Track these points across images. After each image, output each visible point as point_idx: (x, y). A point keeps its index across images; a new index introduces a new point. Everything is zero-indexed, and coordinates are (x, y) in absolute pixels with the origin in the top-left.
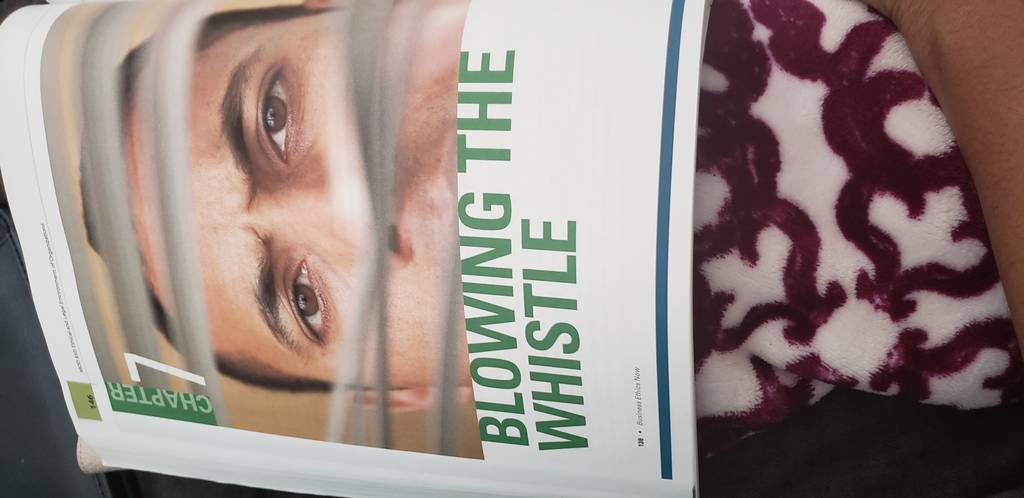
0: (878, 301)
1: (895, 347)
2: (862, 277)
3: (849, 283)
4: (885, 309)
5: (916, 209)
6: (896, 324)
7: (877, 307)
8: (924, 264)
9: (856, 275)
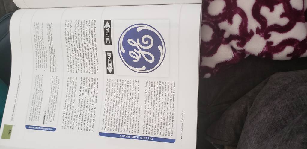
0: (261, 34)
1: (265, 46)
2: (258, 29)
3: (254, 30)
4: (263, 37)
5: (272, 10)
6: (265, 40)
7: (261, 36)
8: (273, 24)
9: (256, 28)
